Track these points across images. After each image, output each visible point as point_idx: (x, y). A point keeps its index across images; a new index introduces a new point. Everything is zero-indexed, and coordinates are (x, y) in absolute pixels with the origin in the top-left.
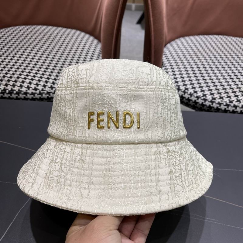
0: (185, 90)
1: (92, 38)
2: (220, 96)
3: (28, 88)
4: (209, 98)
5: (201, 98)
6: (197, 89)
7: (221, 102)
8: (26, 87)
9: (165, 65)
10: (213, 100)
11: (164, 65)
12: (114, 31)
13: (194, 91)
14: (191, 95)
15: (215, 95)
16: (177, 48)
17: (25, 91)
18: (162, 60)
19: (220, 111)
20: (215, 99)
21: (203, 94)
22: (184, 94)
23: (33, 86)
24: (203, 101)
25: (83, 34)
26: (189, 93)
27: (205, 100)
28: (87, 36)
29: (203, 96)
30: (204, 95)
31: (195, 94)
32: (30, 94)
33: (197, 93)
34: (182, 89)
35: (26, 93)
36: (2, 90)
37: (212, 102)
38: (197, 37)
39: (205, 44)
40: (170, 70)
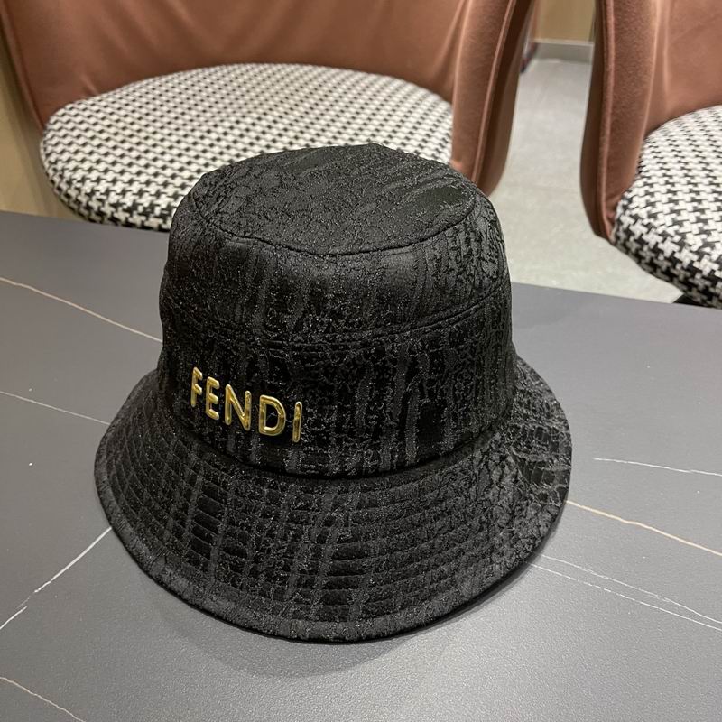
0: (700, 248)
1: (433, 98)
9: (647, 175)
11: (643, 174)
12: (492, 61)
22: (699, 260)
25: (409, 87)
26: (715, 256)
28: (421, 92)
34: (694, 245)
36: (163, 209)
40: (660, 188)
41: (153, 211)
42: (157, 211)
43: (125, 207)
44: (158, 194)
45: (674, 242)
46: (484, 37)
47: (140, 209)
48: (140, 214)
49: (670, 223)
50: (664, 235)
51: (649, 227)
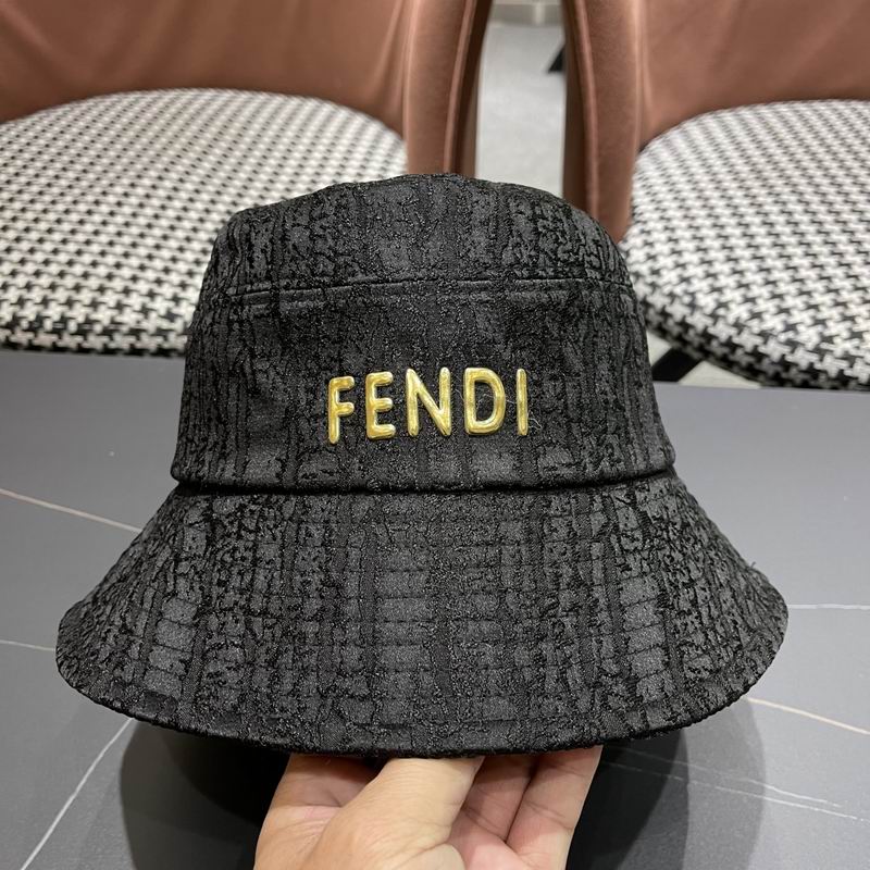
0: (715, 310)
1: (374, 128)
2: (850, 330)
3: (145, 311)
4: (809, 336)
5: (776, 336)
6: (762, 305)
7: (853, 352)
8: (138, 307)
9: (643, 219)
10: (825, 346)
11: (637, 218)
12: (448, 99)
13: (751, 311)
14: (739, 326)
15: (830, 324)
16: (687, 154)
17: (133, 325)
18: (632, 199)
19: (853, 383)
20: (829, 339)
21: (785, 322)
22: (715, 324)
23: (161, 305)
24: (786, 350)
25: (343, 113)
26: (731, 319)
27: (793, 345)
28: (359, 120)
29: (785, 331)
30: (791, 327)
31: (755, 323)
32: (153, 335)
33: (762, 320)
34: (706, 306)
35: (136, 332)
36: (55, 323)
37: (818, 351)
38: (764, 110)
39: (796, 135)
40: (660, 236)
41: (41, 326)
42: (48, 325)
43: (3, 323)
44: (45, 302)
45: (683, 304)
46: (437, 71)
47: (24, 324)
48: (26, 331)
49: (675, 280)
50: (672, 296)
51: (654, 286)
